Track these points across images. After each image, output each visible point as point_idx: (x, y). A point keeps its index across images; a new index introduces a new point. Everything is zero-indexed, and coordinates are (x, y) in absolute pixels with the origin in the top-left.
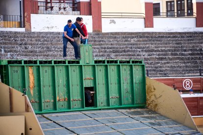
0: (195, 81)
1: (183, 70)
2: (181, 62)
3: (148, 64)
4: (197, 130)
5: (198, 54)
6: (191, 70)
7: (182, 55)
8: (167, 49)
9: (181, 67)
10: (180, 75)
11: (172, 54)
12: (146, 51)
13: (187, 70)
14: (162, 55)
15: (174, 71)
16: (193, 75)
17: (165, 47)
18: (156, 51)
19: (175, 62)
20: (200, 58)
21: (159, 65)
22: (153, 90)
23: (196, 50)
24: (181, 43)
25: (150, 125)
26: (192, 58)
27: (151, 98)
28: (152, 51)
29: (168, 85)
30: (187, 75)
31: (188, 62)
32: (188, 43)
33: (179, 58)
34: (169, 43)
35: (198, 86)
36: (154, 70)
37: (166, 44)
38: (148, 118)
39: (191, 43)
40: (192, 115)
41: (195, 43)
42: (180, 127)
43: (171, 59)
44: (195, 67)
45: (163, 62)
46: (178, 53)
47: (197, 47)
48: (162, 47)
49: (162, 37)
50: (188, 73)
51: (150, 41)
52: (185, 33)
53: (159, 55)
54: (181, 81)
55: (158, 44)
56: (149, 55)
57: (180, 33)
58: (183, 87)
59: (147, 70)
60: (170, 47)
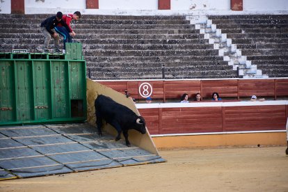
0: (155, 85)
1: (140, 70)
2: (136, 59)
3: (90, 60)
4: (157, 155)
5: (160, 47)
6: (151, 70)
7: (139, 48)
8: (117, 39)
9: (136, 66)
10: (135, 77)
11: (124, 47)
12: (87, 42)
13: (145, 70)
14: (110, 47)
15: (127, 71)
16: (153, 76)
17: (114, 36)
18: (101, 42)
19: (129, 59)
20: (163, 54)
21: (106, 62)
23: (158, 42)
24: (136, 32)
25: (92, 147)
26: (153, 54)
28: (97, 42)
29: (118, 91)
30: (145, 76)
31: (147, 59)
32: (147, 32)
33: (133, 53)
34: (121, 32)
35: (160, 92)
36: (99, 70)
37: (116, 32)
39: (151, 32)
40: (151, 134)
41: (157, 32)
42: (134, 149)
43: (123, 54)
44: (155, 65)
45: (111, 58)
46: (133, 45)
47: (160, 37)
48: (110, 37)
49: (111, 22)
50: (146, 74)
51: (94, 27)
52: (143, 18)
53: (106, 48)
54: (137, 85)
55: (105, 32)
56: (92, 48)
57: (136, 18)
58: (138, 94)
59: (89, 70)
60: (122, 37)
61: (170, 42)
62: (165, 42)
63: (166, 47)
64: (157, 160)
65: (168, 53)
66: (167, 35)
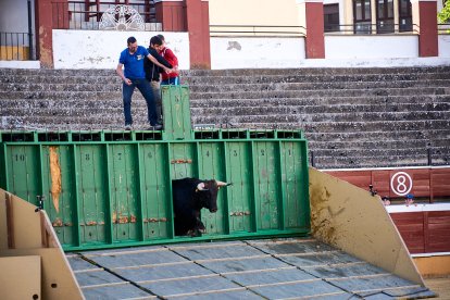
0: (417, 176)
1: (391, 153)
2: (386, 135)
3: (313, 138)
4: (423, 286)
5: (423, 116)
6: (409, 152)
7: (389, 118)
8: (354, 105)
9: (386, 146)
10: (384, 163)
11: (366, 118)
12: (309, 111)
13: (400, 153)
14: (344, 118)
15: (372, 154)
16: (413, 162)
17: (350, 101)
18: (330, 110)
19: (374, 135)
20: (428, 126)
21: (338, 140)
22: (324, 197)
23: (420, 107)
24: (385, 93)
25: (319, 275)
26: (411, 126)
27: (320, 214)
28: (323, 110)
29: (359, 185)
30: (399, 162)
31: (402, 135)
32: (402, 93)
33: (381, 126)
34: (360, 93)
35: (425, 187)
36: (327, 153)
37: (353, 94)
38: (313, 258)
39: (408, 92)
40: (411, 253)
41: (417, 92)
42: (385, 277)
43: (364, 128)
44: (417, 145)
45: (346, 134)
46: (380, 114)
47: (422, 100)
48: (343, 101)
49: (344, 79)
50: (402, 159)
51: (318, 87)
52: (395, 70)
53: (337, 119)
54: (387, 176)
55: (336, 94)
56: (315, 120)
57: (383, 70)
58: (390, 191)
59: (312, 153)
60: (363, 101)
61: (438, 108)
62: (430, 107)
63: (431, 116)
64: (421, 295)
65: (436, 125)
66: (433, 96)
